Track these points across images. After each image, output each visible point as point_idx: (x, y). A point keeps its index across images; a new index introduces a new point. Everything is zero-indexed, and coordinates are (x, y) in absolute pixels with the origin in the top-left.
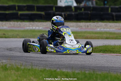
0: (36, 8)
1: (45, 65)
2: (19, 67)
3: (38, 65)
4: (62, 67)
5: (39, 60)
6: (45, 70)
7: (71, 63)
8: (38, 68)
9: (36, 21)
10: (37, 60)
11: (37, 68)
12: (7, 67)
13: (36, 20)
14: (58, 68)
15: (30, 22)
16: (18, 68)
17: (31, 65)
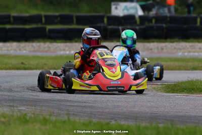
0: (75, 19)
1: (90, 115)
2: (47, 117)
3: (79, 114)
4: (119, 118)
5: (81, 106)
6: (90, 122)
7: (135, 110)
8: (80, 119)
9: (76, 42)
10: (77, 106)
11: (77, 119)
12: (28, 118)
13: (77, 39)
14: (112, 119)
15: (66, 42)
16: (45, 119)
17: (67, 114)
